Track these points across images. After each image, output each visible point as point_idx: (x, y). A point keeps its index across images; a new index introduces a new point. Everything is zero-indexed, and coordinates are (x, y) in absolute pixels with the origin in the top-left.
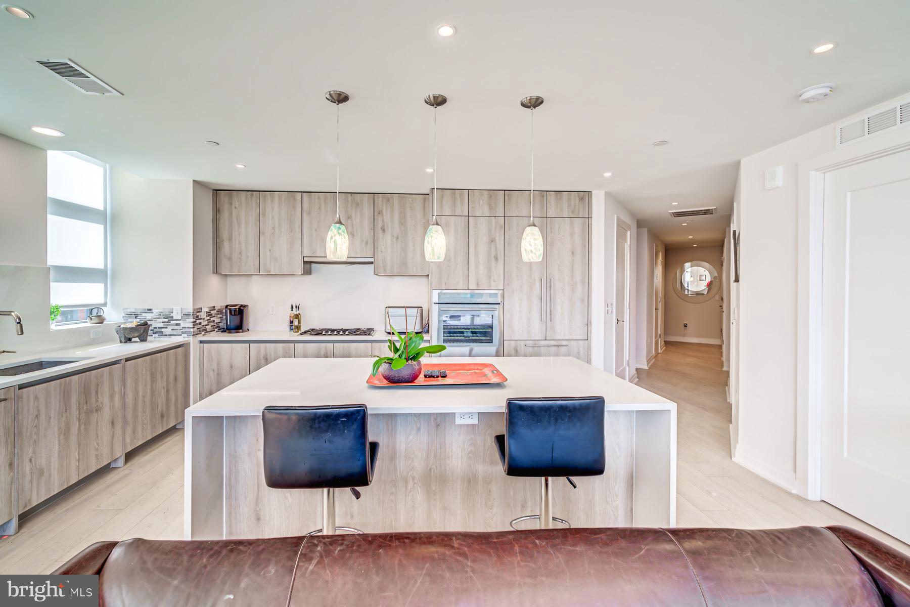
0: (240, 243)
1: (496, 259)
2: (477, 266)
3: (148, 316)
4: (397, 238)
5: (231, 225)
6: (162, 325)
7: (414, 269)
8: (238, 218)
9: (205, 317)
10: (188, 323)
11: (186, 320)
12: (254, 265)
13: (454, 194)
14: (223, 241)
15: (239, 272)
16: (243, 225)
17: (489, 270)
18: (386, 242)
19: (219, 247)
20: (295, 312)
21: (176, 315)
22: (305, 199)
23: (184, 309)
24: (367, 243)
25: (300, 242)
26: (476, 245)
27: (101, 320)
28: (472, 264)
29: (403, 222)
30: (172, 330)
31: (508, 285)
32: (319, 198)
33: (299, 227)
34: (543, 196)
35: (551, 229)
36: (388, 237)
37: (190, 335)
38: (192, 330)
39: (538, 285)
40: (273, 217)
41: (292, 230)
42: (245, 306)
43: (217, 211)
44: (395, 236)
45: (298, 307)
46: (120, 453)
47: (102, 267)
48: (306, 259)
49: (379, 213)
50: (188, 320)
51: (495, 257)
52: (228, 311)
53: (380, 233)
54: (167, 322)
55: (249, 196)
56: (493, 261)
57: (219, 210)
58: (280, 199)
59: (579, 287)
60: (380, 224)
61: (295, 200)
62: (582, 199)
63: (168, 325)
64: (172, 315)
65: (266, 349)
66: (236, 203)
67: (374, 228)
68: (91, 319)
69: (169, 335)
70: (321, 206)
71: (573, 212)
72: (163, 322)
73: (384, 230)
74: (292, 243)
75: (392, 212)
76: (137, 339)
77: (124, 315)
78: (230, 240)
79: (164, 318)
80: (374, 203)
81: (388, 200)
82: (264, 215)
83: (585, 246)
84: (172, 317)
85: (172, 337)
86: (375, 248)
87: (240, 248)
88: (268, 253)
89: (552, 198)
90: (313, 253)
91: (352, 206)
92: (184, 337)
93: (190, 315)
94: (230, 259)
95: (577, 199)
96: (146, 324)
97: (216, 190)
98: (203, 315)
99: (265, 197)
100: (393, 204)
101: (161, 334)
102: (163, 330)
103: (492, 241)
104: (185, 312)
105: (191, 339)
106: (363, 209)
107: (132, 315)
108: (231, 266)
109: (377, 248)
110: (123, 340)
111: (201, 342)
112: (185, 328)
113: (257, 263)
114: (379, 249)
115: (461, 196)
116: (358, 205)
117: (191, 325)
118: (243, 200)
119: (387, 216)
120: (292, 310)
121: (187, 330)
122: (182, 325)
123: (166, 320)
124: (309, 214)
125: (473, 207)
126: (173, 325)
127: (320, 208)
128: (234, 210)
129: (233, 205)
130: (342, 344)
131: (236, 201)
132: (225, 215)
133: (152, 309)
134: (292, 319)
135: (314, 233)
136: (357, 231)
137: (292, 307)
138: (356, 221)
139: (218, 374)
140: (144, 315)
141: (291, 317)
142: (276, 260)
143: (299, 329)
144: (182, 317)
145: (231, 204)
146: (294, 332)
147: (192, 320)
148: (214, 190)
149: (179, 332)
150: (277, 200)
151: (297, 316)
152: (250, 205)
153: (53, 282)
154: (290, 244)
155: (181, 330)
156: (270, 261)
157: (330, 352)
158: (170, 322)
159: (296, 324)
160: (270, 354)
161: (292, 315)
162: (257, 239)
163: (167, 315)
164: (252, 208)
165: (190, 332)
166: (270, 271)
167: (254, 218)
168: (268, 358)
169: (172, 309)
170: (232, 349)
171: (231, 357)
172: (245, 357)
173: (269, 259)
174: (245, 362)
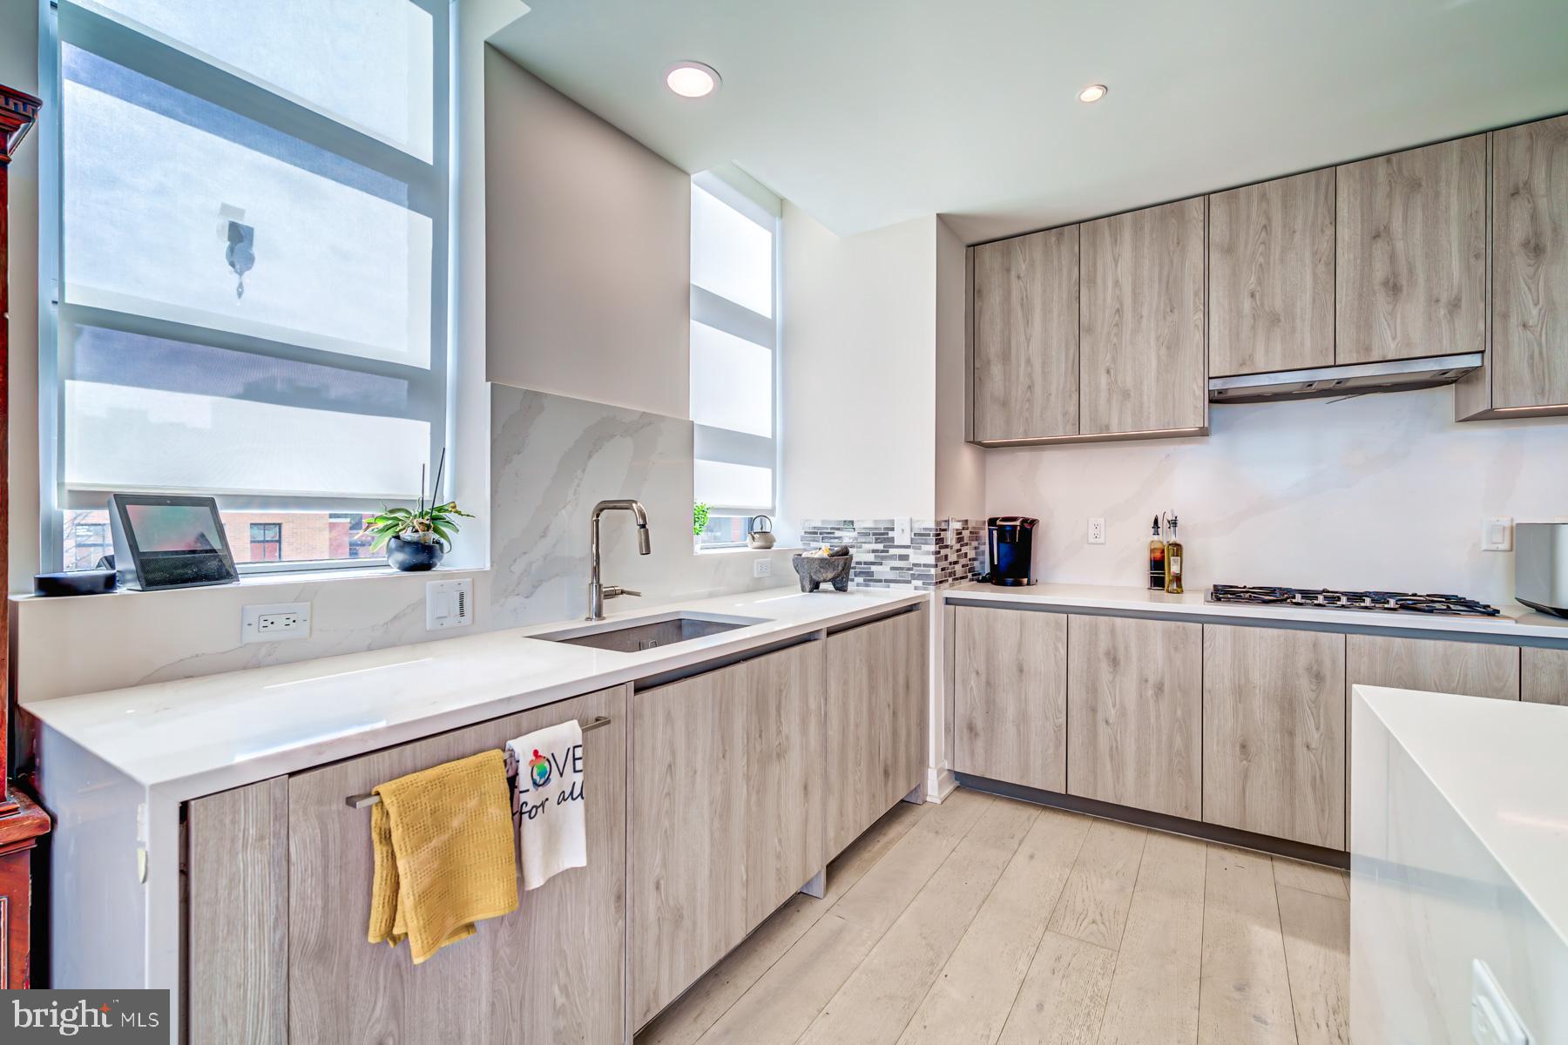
0: (1028, 361)
3: (847, 537)
5: (1007, 324)
6: (871, 557)
8: (1026, 302)
9: (954, 542)
10: (924, 556)
11: (920, 548)
12: (1065, 414)
14: (989, 362)
15: (1026, 433)
16: (1037, 317)
18: (1549, 288)
19: (980, 379)
20: (1165, 537)
21: (901, 537)
22: (1217, 210)
23: (918, 521)
24: (1455, 305)
25: (1198, 337)
27: (767, 541)
30: (891, 569)
33: (1196, 294)
36: (1560, 269)
37: (929, 584)
38: (933, 571)
40: (1117, 283)
41: (1172, 303)
42: (1033, 522)
43: (975, 293)
45: (1174, 523)
46: (817, 867)
47: (769, 435)
48: (1217, 385)
49: (1515, 193)
50: (926, 548)
52: (995, 533)
53: (1521, 262)
54: (883, 551)
55: (1053, 239)
57: (979, 291)
58: (1137, 229)
60: (1519, 232)
61: (1183, 221)
63: (882, 558)
64: (891, 534)
65: (1113, 631)
66: (1020, 266)
67: (1487, 249)
68: (753, 538)
69: (886, 581)
70: (1269, 219)
72: (873, 551)
73: (1536, 250)
74: (1172, 345)
76: (829, 586)
77: (803, 534)
78: (1006, 357)
79: (877, 541)
80: (1489, 164)
82: (1092, 281)
84: (892, 539)
85: (891, 585)
86: (1494, 314)
87: (1030, 376)
88: (1103, 380)
90: (1243, 364)
91: (1390, 196)
92: (916, 588)
93: (929, 535)
94: (1005, 404)
96: (845, 552)
97: (975, 246)
98: (950, 538)
99: (1095, 233)
101: (869, 578)
102: (874, 568)
104: (918, 528)
105: (933, 595)
106: (1437, 195)
107: (816, 533)
108: (1009, 423)
110: (808, 587)
111: (948, 601)
112: (919, 565)
113: (1073, 409)
114: (1514, 319)
116: (1415, 185)
117: (931, 560)
118: (1038, 255)
119: (1554, 198)
120: (1156, 533)
121: (923, 571)
122: (913, 559)
123: (880, 546)
124: (1229, 250)
126: (892, 557)
127: (1266, 227)
128: (1016, 286)
129: (1013, 274)
130: (1380, 640)
131: (1021, 259)
132: (993, 301)
133: (852, 522)
134: (1158, 555)
135: (1247, 304)
136: (1411, 271)
137: (1156, 521)
138: (1409, 240)
139: (988, 683)
140: (838, 534)
141: (1152, 551)
142: (1126, 395)
143: (1179, 585)
144: (912, 539)
145: (1008, 270)
146: (1168, 591)
147: (933, 548)
148: (969, 246)
149: (907, 574)
150: (1127, 234)
151: (1177, 549)
152: (1055, 262)
153: (698, 458)
154: (1168, 348)
155: (909, 569)
156: (1109, 401)
157: (1334, 662)
158: (887, 552)
159: (1175, 569)
160: (1127, 648)
161: (1158, 546)
162: (1073, 349)
163: (883, 536)
164: (1061, 270)
165: (928, 576)
166: (1107, 427)
167: (1065, 296)
168: (1121, 657)
169: (892, 522)
170: (1022, 623)
171: (1020, 645)
172: (1056, 649)
173: (1104, 395)
174: (1056, 663)
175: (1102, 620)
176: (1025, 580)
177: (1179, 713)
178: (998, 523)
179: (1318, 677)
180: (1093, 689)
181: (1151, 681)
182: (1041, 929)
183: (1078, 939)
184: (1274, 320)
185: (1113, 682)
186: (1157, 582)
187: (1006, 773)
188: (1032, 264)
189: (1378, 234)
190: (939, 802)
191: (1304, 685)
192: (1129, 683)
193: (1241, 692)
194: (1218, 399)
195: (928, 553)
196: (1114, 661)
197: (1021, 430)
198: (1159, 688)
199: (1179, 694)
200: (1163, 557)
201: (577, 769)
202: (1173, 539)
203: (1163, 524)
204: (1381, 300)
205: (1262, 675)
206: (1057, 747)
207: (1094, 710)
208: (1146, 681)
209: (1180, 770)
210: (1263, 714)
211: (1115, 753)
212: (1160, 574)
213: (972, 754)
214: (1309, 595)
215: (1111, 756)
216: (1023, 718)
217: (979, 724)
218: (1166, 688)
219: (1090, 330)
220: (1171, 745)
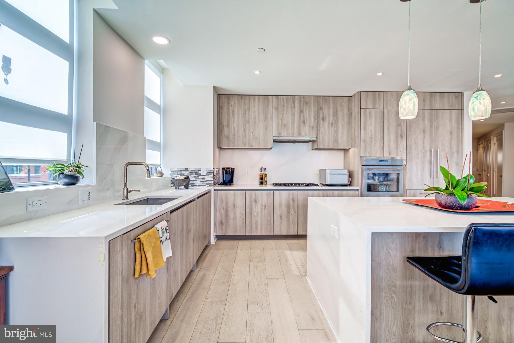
0: (234, 128)
1: (402, 137)
2: (389, 141)
3: (186, 173)
4: (332, 124)
5: (229, 116)
6: (194, 179)
7: (343, 144)
8: (233, 112)
10: (210, 178)
11: (209, 176)
12: (243, 142)
13: (375, 95)
14: (224, 127)
15: (233, 146)
16: (236, 117)
17: (397, 144)
18: (325, 127)
19: (221, 131)
20: (263, 172)
21: (203, 173)
22: (275, 100)
23: (208, 168)
24: (313, 128)
25: (271, 127)
26: (388, 128)
27: (162, 174)
28: (386, 141)
29: (335, 115)
30: (200, 182)
31: (409, 154)
32: (283, 99)
33: (270, 117)
34: (432, 96)
35: (437, 117)
36: (326, 124)
37: (211, 185)
39: (428, 153)
40: (254, 112)
41: (266, 119)
42: (234, 169)
44: (330, 123)
45: (265, 169)
47: (159, 142)
48: (275, 138)
49: (321, 109)
50: (210, 176)
51: (400, 135)
52: (224, 171)
53: (321, 121)
54: (197, 177)
55: (240, 98)
56: (400, 138)
57: (221, 107)
58: (259, 99)
59: (455, 155)
60: (321, 116)
61: (268, 100)
62: (457, 97)
63: (197, 179)
64: (200, 172)
65: (255, 195)
66: (232, 103)
67: (317, 118)
68: (157, 174)
69: (198, 185)
70: (284, 104)
71: (451, 106)
72: (194, 177)
73: (323, 120)
74: (266, 128)
75: (329, 108)
76: (183, 187)
77: (171, 172)
78: (228, 126)
79: (195, 174)
80: (317, 102)
81: (326, 100)
82: (249, 110)
83: (459, 128)
84: (200, 174)
85: (201, 186)
86: (318, 131)
87: (234, 131)
88: (251, 134)
89: (437, 97)
90: (279, 134)
91: (303, 104)
92: (207, 187)
93: (211, 172)
94: (228, 138)
95: (454, 98)
96: (187, 177)
97: (220, 95)
98: (215, 173)
99: (249, 99)
100: (329, 103)
101: (193, 185)
102: (194, 182)
103: (399, 125)
104: (208, 170)
105: (212, 188)
106: (310, 106)
107: (176, 172)
108: (229, 143)
109: (319, 131)
111: (215, 190)
112: (208, 180)
113: (245, 141)
114: (320, 132)
115: (379, 96)
116: (307, 103)
117: (212, 179)
118: (236, 101)
119: (325, 111)
120: (261, 171)
121: (210, 182)
122: (207, 179)
123: (197, 176)
124: (277, 109)
125: (386, 103)
126: (201, 178)
127: (284, 106)
128: (231, 108)
129: (230, 104)
130: (303, 192)
131: (232, 102)
132: (225, 110)
133: (187, 169)
134: (262, 176)
135: (280, 121)
136: (307, 120)
137: (261, 169)
138: (306, 114)
139: (226, 211)
140: (183, 172)
141: (261, 175)
142: (256, 139)
143: (266, 183)
144: (206, 174)
145: (229, 103)
146: (264, 185)
147: (212, 176)
148: (218, 95)
149: (205, 183)
150: (257, 101)
151: (266, 175)
152: (241, 103)
153: (147, 149)
154: (265, 129)
155: (205, 182)
156: (253, 139)
157: (296, 197)
158: (199, 177)
159: (266, 180)
160: (258, 198)
161: (262, 174)
162: (245, 126)
163: (197, 173)
164: (242, 106)
165: (211, 183)
166: (252, 146)
167: (243, 112)
168: (257, 200)
169: (200, 169)
170: (235, 194)
171: (234, 200)
172: (243, 200)
173: (252, 138)
174: (243, 203)
175: (253, 192)
176: (232, 184)
177: (269, 211)
178: (226, 169)
179: (293, 200)
180: (251, 209)
181: (263, 205)
182: (249, 262)
183: (257, 262)
184: (285, 126)
185: (255, 206)
186: (261, 183)
187: (231, 233)
188: (235, 103)
189: (302, 112)
190: (214, 243)
191: (291, 202)
192: (259, 206)
193: (280, 205)
194: (275, 141)
195: (211, 177)
196: (256, 201)
197: (232, 145)
198: (265, 206)
199: (269, 207)
200: (263, 177)
201: (167, 232)
202: (265, 173)
203: (263, 170)
204: (302, 124)
205: (284, 201)
206: (243, 224)
207: (251, 214)
208: (262, 205)
209: (269, 224)
210: (284, 209)
211: (256, 223)
212: (262, 181)
213: (222, 230)
214: (292, 184)
215: (255, 224)
216: (235, 218)
217: (224, 221)
218: (266, 206)
219: (248, 122)
220: (267, 219)
